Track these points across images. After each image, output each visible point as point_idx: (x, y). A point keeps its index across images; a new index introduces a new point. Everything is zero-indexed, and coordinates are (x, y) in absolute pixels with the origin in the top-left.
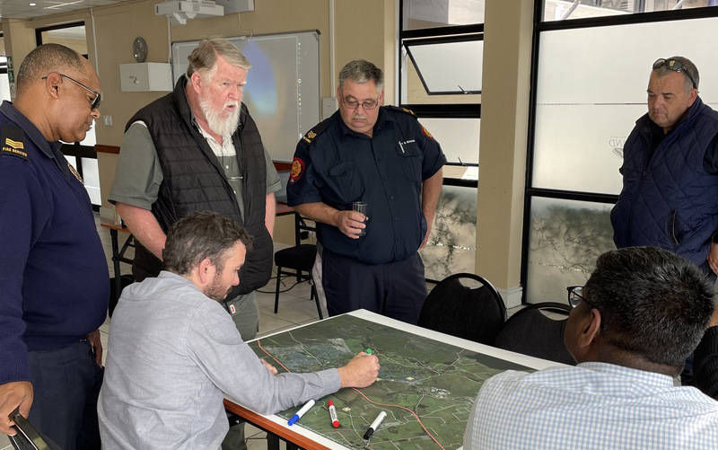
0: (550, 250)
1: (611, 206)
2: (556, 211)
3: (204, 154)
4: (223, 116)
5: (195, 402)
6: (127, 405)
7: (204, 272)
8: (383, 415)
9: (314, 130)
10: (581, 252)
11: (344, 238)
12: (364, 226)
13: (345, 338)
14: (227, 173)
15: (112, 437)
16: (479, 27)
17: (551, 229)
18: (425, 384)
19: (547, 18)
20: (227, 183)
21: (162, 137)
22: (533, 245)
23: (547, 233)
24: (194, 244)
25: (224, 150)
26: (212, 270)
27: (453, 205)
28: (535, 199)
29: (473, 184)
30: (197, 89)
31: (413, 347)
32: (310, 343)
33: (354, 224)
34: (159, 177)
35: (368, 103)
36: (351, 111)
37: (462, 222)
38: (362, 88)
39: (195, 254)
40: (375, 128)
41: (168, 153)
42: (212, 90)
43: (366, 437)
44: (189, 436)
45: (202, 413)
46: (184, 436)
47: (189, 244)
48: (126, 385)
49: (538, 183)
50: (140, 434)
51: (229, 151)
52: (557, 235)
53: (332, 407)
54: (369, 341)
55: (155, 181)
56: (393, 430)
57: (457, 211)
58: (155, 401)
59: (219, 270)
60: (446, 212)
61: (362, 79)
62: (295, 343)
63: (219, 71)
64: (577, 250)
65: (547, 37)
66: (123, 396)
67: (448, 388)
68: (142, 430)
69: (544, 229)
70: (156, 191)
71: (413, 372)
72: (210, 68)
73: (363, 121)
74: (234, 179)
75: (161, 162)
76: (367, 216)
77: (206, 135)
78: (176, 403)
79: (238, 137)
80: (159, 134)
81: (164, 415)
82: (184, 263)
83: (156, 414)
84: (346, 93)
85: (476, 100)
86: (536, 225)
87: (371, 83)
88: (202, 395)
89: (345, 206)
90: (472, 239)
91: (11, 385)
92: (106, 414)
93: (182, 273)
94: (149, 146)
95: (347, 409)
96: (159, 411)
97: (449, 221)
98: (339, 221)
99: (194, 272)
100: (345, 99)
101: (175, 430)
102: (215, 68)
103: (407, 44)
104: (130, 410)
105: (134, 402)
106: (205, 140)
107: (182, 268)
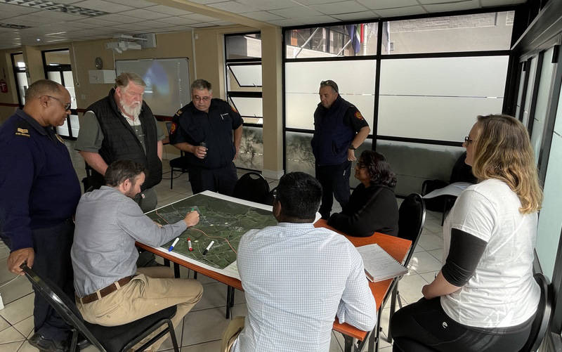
0: (294, 153)
1: (313, 135)
2: (296, 137)
3: (124, 125)
4: (132, 107)
5: (121, 246)
6: (86, 252)
7: (125, 186)
8: (213, 242)
9: (181, 110)
10: (307, 154)
11: (197, 159)
12: (206, 153)
13: (198, 206)
14: (136, 133)
15: (80, 269)
16: (260, 59)
17: (294, 145)
18: (233, 225)
19: (288, 57)
20: (136, 138)
21: (103, 118)
22: (287, 152)
23: (293, 147)
24: (121, 173)
25: (135, 122)
26: (129, 184)
27: (253, 135)
28: (287, 132)
29: (260, 126)
30: (119, 95)
31: (229, 208)
32: (182, 210)
33: (201, 152)
34: (101, 137)
35: (205, 98)
36: (197, 102)
37: (257, 143)
38: (203, 92)
39: (122, 178)
40: (210, 108)
41: (106, 126)
42: (126, 96)
43: (204, 254)
44: (119, 263)
45: (125, 251)
46: (115, 264)
47: (119, 172)
48: (85, 242)
49: (287, 126)
50: (93, 266)
51: (138, 123)
52: (297, 147)
53: (189, 241)
54: (209, 206)
55: (99, 139)
56: (217, 249)
57: (255, 138)
58: (100, 248)
59: (133, 184)
60: (250, 139)
61: (202, 88)
62: (174, 210)
63: (131, 88)
64: (305, 153)
65: (287, 64)
66: (84, 248)
67: (243, 226)
68: (94, 263)
69: (292, 145)
70: (100, 144)
71: (228, 220)
72: (126, 85)
73: (204, 106)
74: (140, 136)
75: (103, 131)
76: (207, 147)
77: (125, 116)
78: (111, 248)
79: (141, 117)
80: (101, 117)
81: (105, 255)
82: (116, 181)
83: (101, 255)
84: (195, 94)
85: (260, 90)
86: (288, 143)
87: (206, 90)
88: (125, 242)
89: (197, 144)
90: (262, 150)
91: (21, 251)
92: (75, 256)
93: (115, 186)
94: (96, 123)
95: (196, 241)
96: (102, 254)
97: (251, 142)
98: (194, 151)
99: (121, 185)
100: (195, 97)
101: (111, 262)
102: (128, 86)
103: (229, 65)
104: (88, 254)
105: (89, 250)
106: (125, 119)
107: (114, 184)
